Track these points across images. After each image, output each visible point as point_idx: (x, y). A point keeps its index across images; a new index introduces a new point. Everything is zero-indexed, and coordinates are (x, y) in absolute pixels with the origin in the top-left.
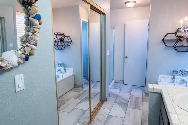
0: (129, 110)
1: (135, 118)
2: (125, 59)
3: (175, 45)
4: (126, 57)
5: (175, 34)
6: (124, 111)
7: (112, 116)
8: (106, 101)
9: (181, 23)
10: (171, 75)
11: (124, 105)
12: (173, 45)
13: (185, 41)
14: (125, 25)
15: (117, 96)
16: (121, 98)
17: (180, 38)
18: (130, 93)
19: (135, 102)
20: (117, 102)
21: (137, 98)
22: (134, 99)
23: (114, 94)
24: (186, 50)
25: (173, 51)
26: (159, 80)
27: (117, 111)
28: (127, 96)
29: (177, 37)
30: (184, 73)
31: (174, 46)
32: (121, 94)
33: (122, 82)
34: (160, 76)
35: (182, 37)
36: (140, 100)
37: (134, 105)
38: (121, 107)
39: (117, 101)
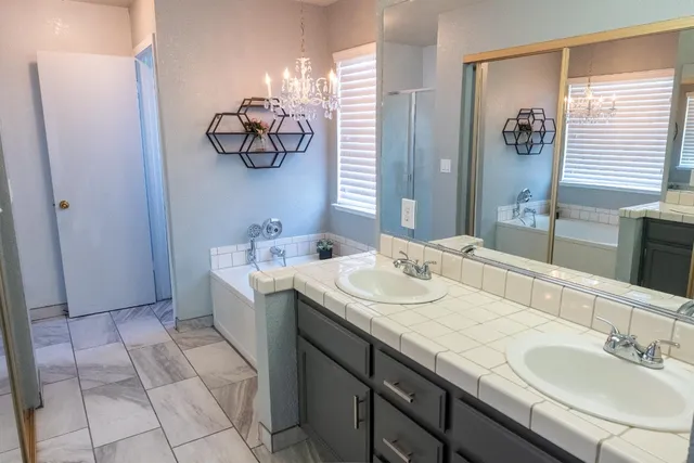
0: (157, 394)
1: (194, 406)
2: (61, 214)
3: (244, 149)
4: (64, 206)
5: (238, 114)
6: (144, 406)
7: (113, 445)
8: (41, 406)
9: (266, 86)
10: (245, 242)
11: (129, 385)
12: (238, 150)
13: (265, 137)
15: (75, 372)
16: (96, 367)
17: (252, 129)
18: (118, 338)
19: (161, 363)
20: (92, 391)
21: (157, 349)
22: (148, 355)
23: (54, 368)
24: (269, 163)
25: (237, 168)
26: (214, 266)
27: (117, 419)
28: (115, 355)
29: (245, 125)
30: (276, 230)
31: (240, 154)
32: (84, 357)
33: (59, 310)
34: (213, 251)
35: (258, 126)
36: (172, 350)
37: (164, 373)
38: (122, 397)
39: (85, 386)
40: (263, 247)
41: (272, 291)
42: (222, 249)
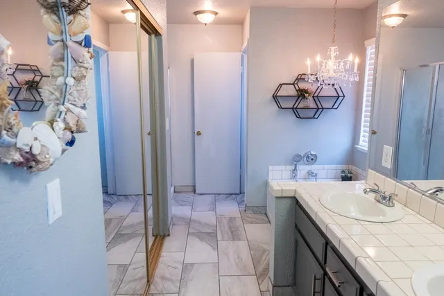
0: (222, 244)
1: (239, 257)
2: (197, 137)
3: (295, 107)
4: (199, 134)
5: (293, 84)
6: (214, 249)
7: (192, 264)
8: (169, 235)
9: (307, 67)
10: (292, 165)
11: (210, 236)
13: (310, 98)
14: (192, 61)
15: (189, 222)
16: (200, 223)
17: (302, 94)
18: (214, 210)
19: (230, 228)
20: (193, 234)
21: (231, 220)
22: (225, 222)
23: (182, 219)
24: (312, 115)
25: (291, 117)
26: (270, 177)
27: (199, 252)
28: (209, 217)
29: (297, 91)
30: (312, 159)
31: (292, 108)
32: (196, 216)
33: (191, 189)
34: (270, 168)
35: (306, 91)
36: (239, 222)
37: (230, 234)
38: (206, 242)
39: (191, 230)
40: (303, 169)
41: (280, 195)
42: (276, 167)
